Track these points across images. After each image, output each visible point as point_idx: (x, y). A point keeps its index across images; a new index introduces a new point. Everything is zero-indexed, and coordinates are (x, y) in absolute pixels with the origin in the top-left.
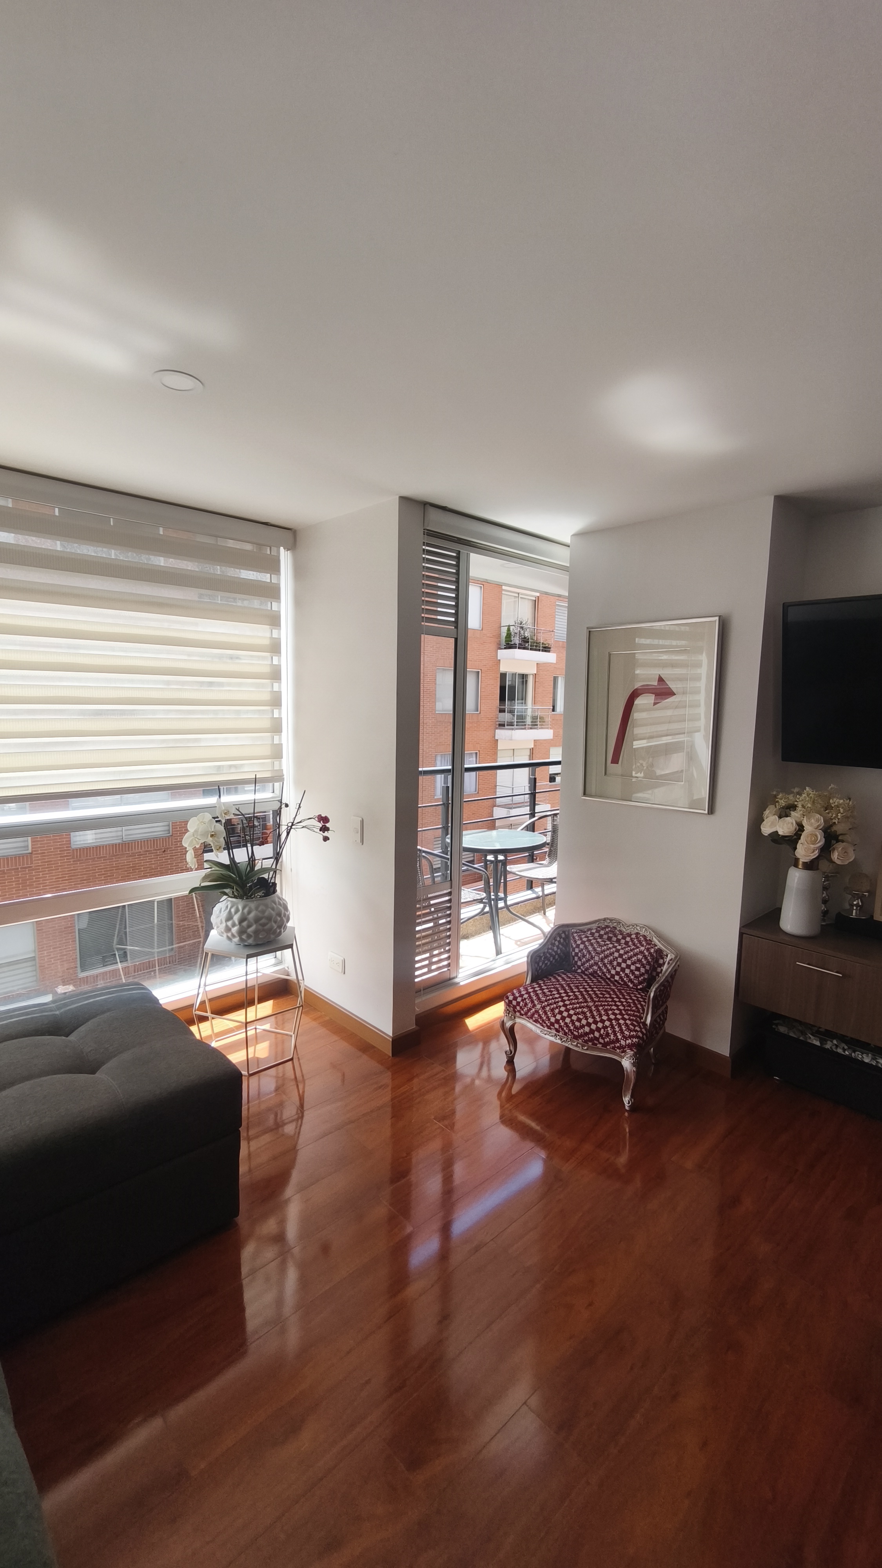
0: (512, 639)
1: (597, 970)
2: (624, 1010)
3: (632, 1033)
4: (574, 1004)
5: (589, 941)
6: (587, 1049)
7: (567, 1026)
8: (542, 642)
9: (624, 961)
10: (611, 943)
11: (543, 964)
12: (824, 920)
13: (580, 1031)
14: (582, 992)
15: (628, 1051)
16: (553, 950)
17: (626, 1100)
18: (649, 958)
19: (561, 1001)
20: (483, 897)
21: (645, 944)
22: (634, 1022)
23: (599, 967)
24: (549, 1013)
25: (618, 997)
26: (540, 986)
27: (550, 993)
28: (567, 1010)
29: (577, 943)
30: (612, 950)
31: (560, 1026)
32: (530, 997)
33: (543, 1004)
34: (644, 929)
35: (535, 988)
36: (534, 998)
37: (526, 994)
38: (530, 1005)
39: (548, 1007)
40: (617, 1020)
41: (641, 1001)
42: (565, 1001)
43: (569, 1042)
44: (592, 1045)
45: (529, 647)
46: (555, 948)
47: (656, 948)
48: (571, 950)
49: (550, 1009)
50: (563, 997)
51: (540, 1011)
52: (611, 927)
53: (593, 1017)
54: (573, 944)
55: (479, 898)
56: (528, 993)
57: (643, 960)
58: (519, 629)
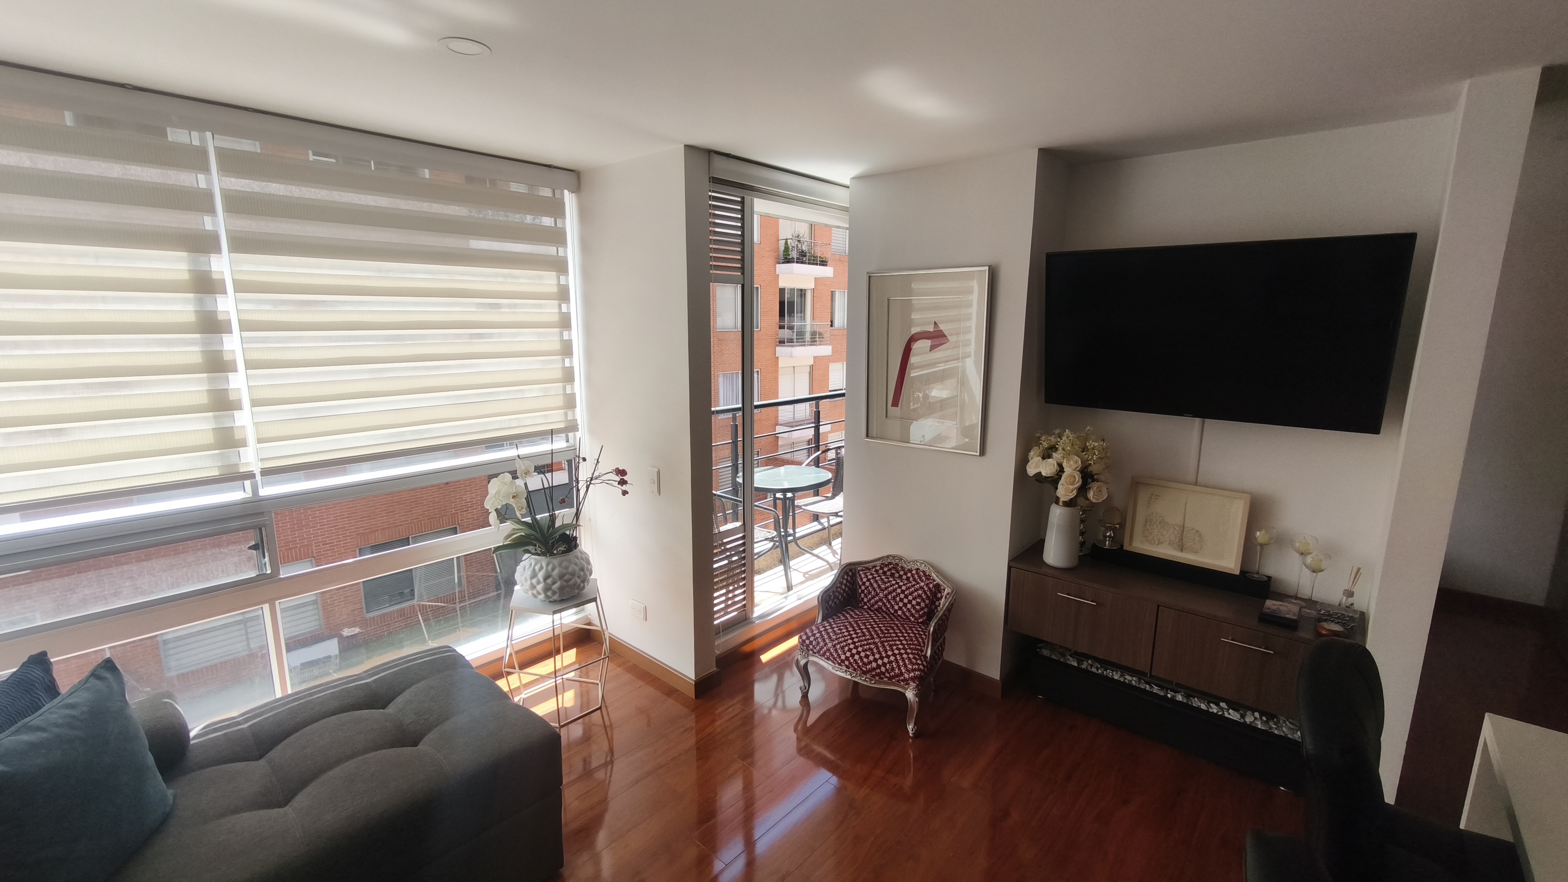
0: (790, 253)
1: (882, 606)
2: (907, 644)
3: (914, 667)
4: (862, 641)
5: (874, 578)
6: (874, 683)
7: (857, 663)
8: (819, 255)
9: (906, 597)
10: (894, 580)
11: (832, 603)
12: (1081, 551)
13: (868, 667)
14: (869, 628)
15: (911, 683)
16: (841, 588)
17: (910, 727)
18: (928, 593)
19: (850, 639)
20: (773, 535)
21: (924, 580)
22: (916, 656)
23: (884, 603)
24: (839, 651)
25: (901, 632)
26: (830, 625)
27: (839, 632)
28: (856, 648)
29: (863, 581)
30: (895, 587)
31: (850, 663)
32: (822, 636)
33: (834, 643)
34: (923, 565)
35: (826, 626)
36: (826, 637)
37: (818, 633)
38: (822, 644)
39: (839, 645)
40: (901, 654)
41: (922, 635)
42: (854, 638)
43: (858, 677)
44: (879, 679)
45: (807, 261)
46: (843, 587)
47: (935, 583)
48: (858, 588)
49: (840, 647)
50: (852, 634)
51: (831, 649)
52: (894, 563)
53: (880, 653)
54: (860, 582)
55: (770, 537)
56: (820, 632)
57: (923, 595)
58: (796, 243)
